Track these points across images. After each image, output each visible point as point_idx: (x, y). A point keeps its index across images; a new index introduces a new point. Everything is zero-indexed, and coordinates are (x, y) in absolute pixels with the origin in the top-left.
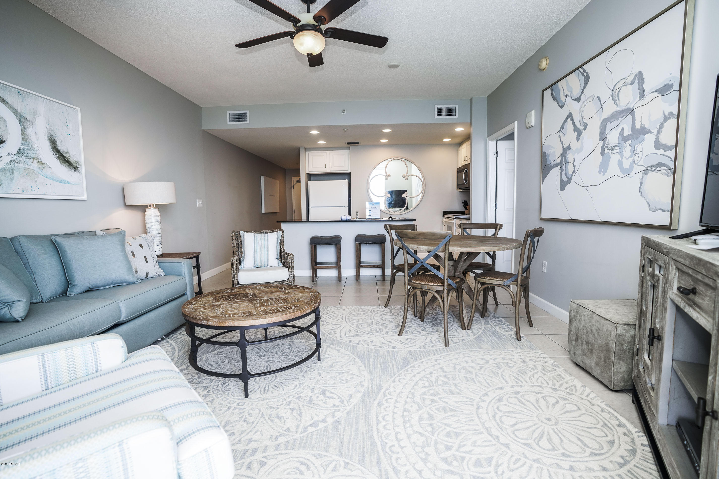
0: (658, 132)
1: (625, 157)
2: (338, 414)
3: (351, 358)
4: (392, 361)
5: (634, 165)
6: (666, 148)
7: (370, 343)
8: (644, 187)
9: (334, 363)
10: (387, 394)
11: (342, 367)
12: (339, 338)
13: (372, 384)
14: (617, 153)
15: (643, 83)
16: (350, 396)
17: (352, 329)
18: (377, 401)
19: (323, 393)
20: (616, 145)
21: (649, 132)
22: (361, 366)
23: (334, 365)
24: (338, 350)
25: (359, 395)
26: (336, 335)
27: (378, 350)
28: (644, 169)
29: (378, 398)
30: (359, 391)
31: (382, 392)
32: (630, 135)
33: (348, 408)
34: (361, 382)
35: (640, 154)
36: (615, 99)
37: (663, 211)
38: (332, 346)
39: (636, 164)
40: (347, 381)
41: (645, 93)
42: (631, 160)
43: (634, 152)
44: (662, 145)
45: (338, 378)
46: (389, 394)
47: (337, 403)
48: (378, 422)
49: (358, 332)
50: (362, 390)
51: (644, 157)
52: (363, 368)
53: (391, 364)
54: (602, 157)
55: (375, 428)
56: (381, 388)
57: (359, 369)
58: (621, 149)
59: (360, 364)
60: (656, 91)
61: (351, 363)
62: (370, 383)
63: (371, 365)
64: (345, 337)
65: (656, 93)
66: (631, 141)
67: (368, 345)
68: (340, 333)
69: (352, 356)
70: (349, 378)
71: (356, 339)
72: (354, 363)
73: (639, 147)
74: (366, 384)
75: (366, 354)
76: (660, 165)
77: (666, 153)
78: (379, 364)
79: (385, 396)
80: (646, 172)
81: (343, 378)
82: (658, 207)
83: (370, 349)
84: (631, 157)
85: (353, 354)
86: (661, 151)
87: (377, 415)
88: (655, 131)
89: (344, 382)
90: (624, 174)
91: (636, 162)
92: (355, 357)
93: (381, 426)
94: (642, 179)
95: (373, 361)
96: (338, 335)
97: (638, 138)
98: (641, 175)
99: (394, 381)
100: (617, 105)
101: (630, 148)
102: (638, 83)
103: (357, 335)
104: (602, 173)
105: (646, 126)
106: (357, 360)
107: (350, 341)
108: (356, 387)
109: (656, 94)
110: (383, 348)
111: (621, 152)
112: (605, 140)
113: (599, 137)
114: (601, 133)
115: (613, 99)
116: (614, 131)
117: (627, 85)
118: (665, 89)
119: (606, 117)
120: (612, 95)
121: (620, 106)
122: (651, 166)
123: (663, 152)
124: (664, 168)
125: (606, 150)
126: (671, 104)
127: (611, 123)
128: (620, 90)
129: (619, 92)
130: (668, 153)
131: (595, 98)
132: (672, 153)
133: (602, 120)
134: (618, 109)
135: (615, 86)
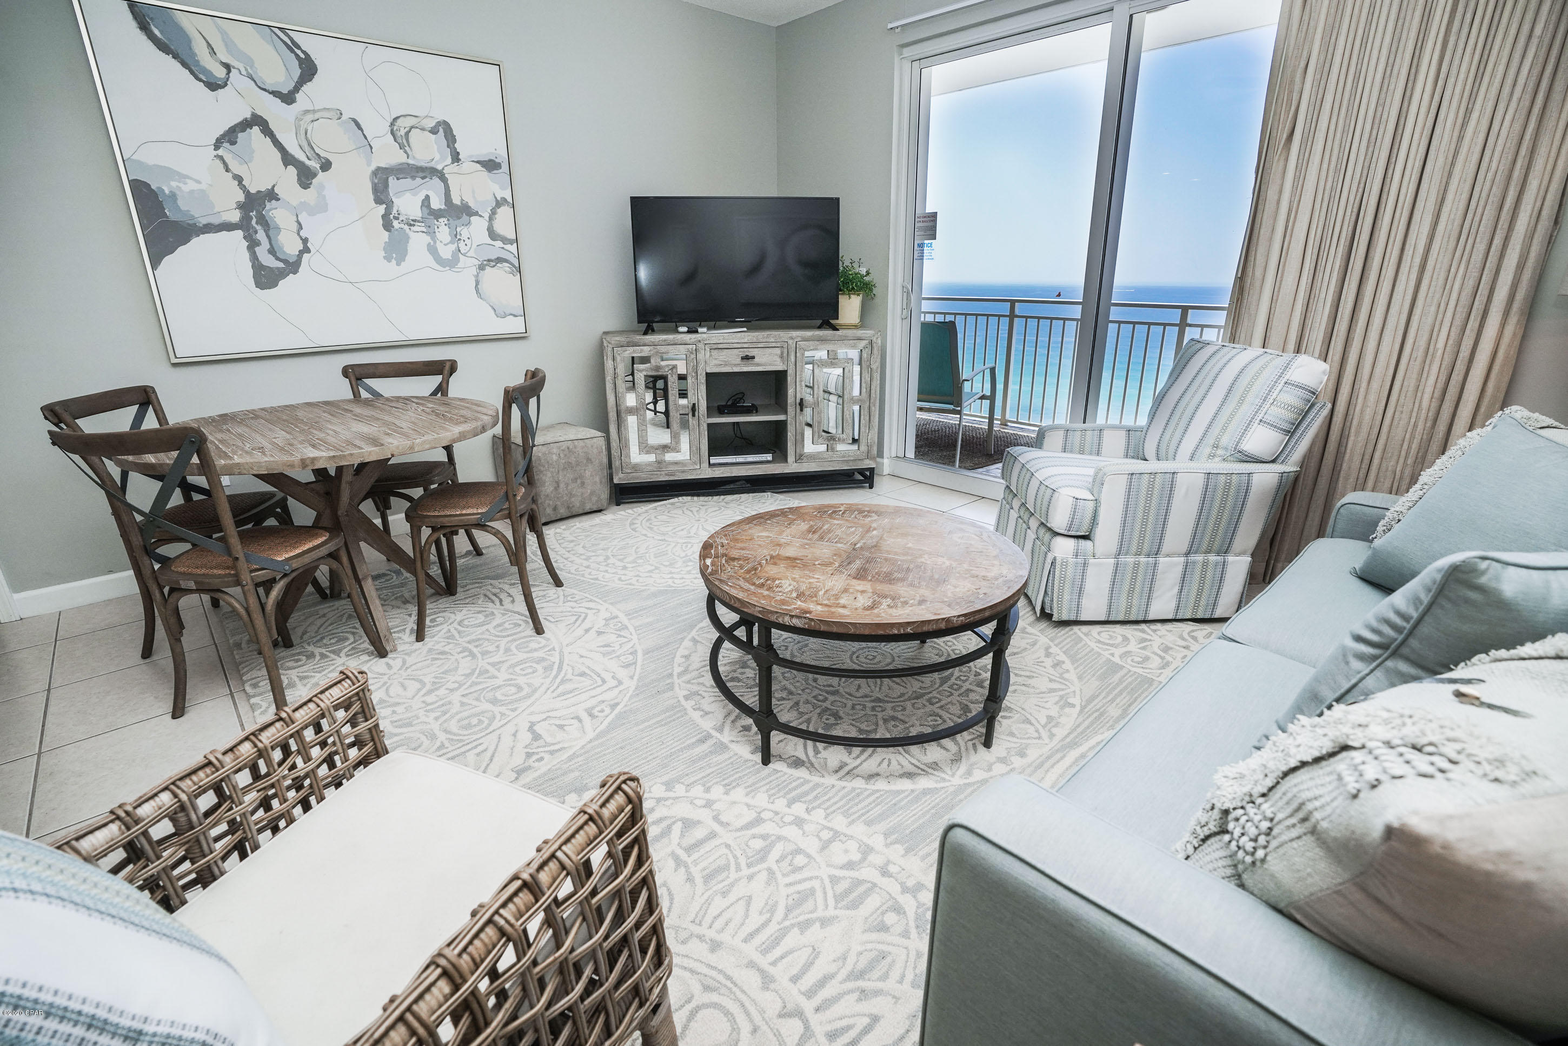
0: (491, 219)
1: (441, 242)
5: (460, 255)
6: (505, 240)
8: (483, 286)
14: (422, 232)
15: (455, 142)
20: (418, 219)
21: (476, 214)
28: (477, 263)
32: (445, 210)
35: (468, 242)
36: (400, 140)
37: (515, 316)
39: (464, 255)
41: (461, 157)
42: (453, 247)
43: (455, 237)
44: (499, 236)
51: (474, 246)
54: (387, 233)
58: (429, 227)
60: (478, 162)
65: (478, 165)
66: (448, 220)
73: (464, 232)
76: (500, 260)
77: (506, 247)
80: (482, 268)
82: (508, 312)
84: (452, 242)
86: (499, 244)
88: (486, 216)
90: (445, 268)
91: (463, 251)
94: (477, 276)
97: (460, 218)
98: (474, 271)
100: (406, 152)
101: (448, 230)
102: (445, 136)
104: (394, 262)
105: (470, 205)
109: (479, 167)
111: (431, 232)
112: (389, 205)
113: (372, 197)
114: (375, 190)
115: (395, 140)
116: (408, 194)
117: (423, 129)
118: (490, 165)
119: (383, 165)
120: (392, 133)
121: (414, 157)
122: (489, 260)
123: (502, 245)
124: (507, 265)
125: (395, 223)
126: (503, 188)
127: (398, 179)
128: (410, 131)
129: (407, 134)
130: (508, 247)
131: (344, 117)
132: (513, 248)
133: (373, 167)
134: (411, 161)
135: (396, 119)
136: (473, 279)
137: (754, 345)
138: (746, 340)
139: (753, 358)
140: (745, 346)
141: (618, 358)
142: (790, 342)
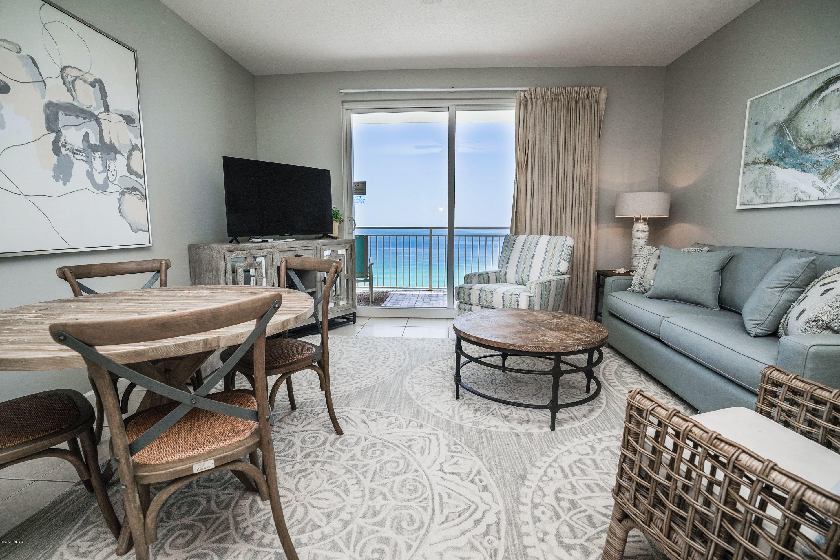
0: (129, 158)
1: (96, 170)
2: (431, 362)
3: (420, 400)
4: (376, 395)
5: (109, 182)
6: (137, 175)
7: (393, 421)
8: (124, 207)
9: (440, 395)
10: (393, 371)
11: (431, 391)
12: (440, 433)
13: (403, 377)
14: (83, 160)
15: (106, 96)
16: (422, 370)
17: (418, 456)
18: (402, 368)
19: (443, 373)
20: (80, 149)
21: (120, 153)
22: (410, 391)
23: (440, 393)
24: (437, 411)
25: (415, 371)
26: (447, 442)
27: (386, 410)
28: (120, 189)
29: (400, 369)
30: (415, 373)
31: (396, 372)
32: (99, 146)
33: (423, 365)
34: (412, 379)
35: (114, 173)
36: (68, 85)
37: (143, 231)
38: (447, 418)
39: (112, 182)
40: (425, 379)
41: (110, 109)
43: (106, 168)
44: (134, 171)
45: (433, 382)
46: (391, 371)
47: (431, 368)
48: (404, 360)
49: (409, 447)
50: (412, 374)
51: (119, 177)
52: (409, 390)
53: (379, 393)
54: (56, 157)
55: (407, 357)
56: (397, 374)
57: (413, 388)
58: (88, 157)
59: (411, 393)
60: (121, 115)
61: (421, 395)
62: (404, 378)
63: (400, 392)
64: (430, 436)
65: (121, 117)
66: (101, 154)
67: (396, 419)
68: (439, 445)
69: (419, 402)
70: (424, 381)
71: (412, 431)
72: (417, 394)
73: (112, 165)
74: (409, 377)
75: (403, 405)
76: (134, 189)
78: (391, 392)
79: (395, 370)
80: (123, 193)
81: (428, 382)
82: (139, 228)
83: (396, 411)
84: (103, 171)
85: (418, 406)
86: (133, 177)
87: (404, 361)
88: (126, 155)
89: (427, 379)
90: (98, 190)
91: (111, 180)
92: (415, 400)
93: (404, 357)
94: (120, 199)
95: (396, 396)
96: (443, 442)
97: (109, 154)
98: (118, 195)
99: (383, 378)
100: (72, 95)
101: (101, 162)
103: (410, 440)
104: (61, 182)
105: (116, 145)
106: (414, 397)
107: (422, 426)
108: (417, 375)
109: (121, 119)
110: (377, 413)
111: (89, 161)
112: (58, 133)
113: (44, 125)
114: (48, 119)
115: (65, 84)
116: (73, 129)
117: (85, 81)
118: (129, 120)
119: (54, 100)
120: (62, 77)
121: (78, 101)
122: (128, 189)
123: (135, 179)
124: (138, 193)
125: (63, 150)
126: (136, 138)
127: (66, 115)
128: (75, 80)
129: (74, 81)
130: (139, 180)
131: (23, 53)
132: (141, 181)
133: (46, 100)
134: (76, 103)
135: (65, 68)
136: (118, 201)
137: (301, 248)
138: (297, 246)
139: (302, 255)
140: (297, 249)
141: (228, 259)
142: (318, 246)
